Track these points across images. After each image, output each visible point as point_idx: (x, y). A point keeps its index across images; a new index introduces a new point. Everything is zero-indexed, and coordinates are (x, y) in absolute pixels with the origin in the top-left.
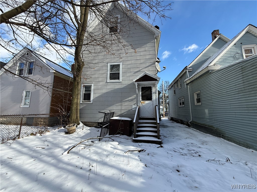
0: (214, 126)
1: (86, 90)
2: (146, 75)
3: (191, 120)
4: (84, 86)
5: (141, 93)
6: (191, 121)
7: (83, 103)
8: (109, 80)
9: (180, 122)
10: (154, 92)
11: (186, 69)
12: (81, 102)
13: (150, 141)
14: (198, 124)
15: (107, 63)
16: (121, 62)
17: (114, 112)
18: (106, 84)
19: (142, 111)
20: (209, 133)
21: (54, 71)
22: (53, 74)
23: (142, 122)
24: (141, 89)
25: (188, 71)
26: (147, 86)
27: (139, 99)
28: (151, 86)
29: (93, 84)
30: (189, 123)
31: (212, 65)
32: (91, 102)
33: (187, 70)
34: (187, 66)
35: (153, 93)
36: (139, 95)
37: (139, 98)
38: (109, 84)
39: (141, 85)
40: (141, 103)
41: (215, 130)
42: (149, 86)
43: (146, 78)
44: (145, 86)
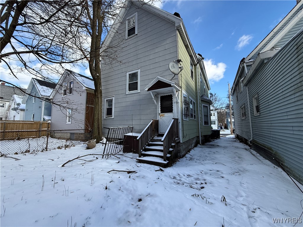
0: (273, 149)
1: (109, 104)
2: (159, 80)
3: (252, 138)
4: (107, 100)
5: (160, 103)
6: (251, 140)
7: (106, 118)
8: (128, 92)
9: (244, 141)
10: (175, 101)
11: (243, 63)
12: (105, 118)
13: (153, 162)
14: (258, 145)
15: (126, 72)
16: (139, 69)
17: (133, 127)
18: (125, 96)
19: (161, 126)
20: (269, 159)
21: (86, 88)
22: (86, 91)
23: (156, 139)
24: (160, 99)
25: (247, 66)
26: (167, 94)
27: (158, 112)
28: (171, 94)
29: (114, 98)
30: (249, 143)
31: (268, 51)
32: (113, 117)
33: (245, 64)
34: (244, 59)
35: (174, 103)
36: (158, 106)
37: (158, 109)
38: (128, 96)
39: (160, 94)
40: (160, 116)
41: (274, 154)
42: (169, 94)
43: (160, 85)
44: (165, 95)
